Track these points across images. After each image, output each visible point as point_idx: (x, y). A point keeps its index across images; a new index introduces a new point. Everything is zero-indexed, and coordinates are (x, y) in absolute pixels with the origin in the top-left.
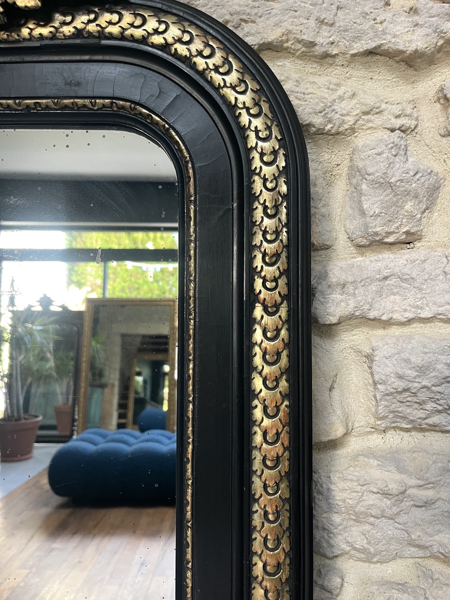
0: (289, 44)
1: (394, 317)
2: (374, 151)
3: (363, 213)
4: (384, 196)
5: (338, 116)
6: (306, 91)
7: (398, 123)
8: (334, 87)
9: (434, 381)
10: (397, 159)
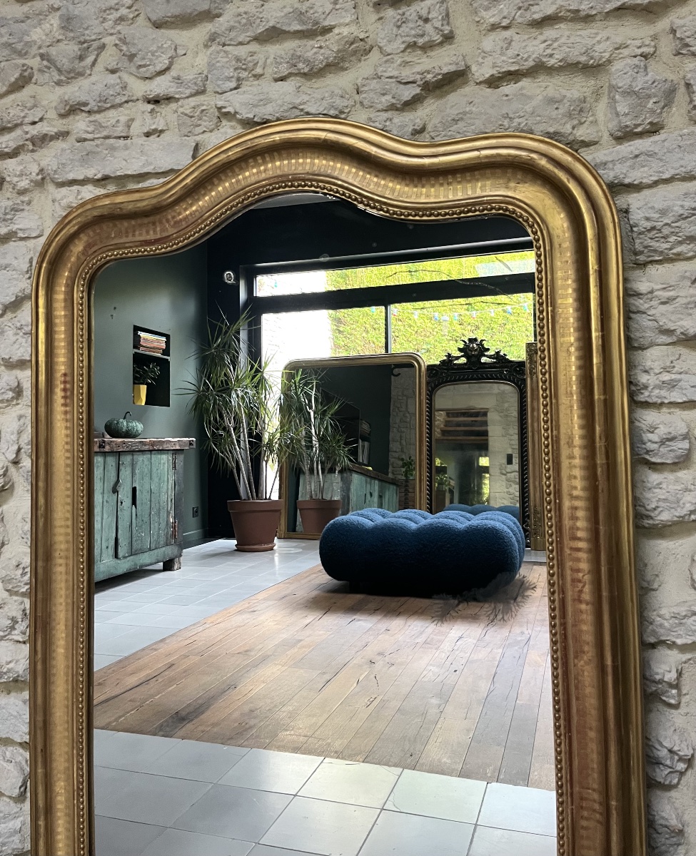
0: (562, 14)
1: (644, 181)
2: (622, 72)
3: (617, 114)
4: (632, 100)
5: (597, 54)
6: (575, 42)
7: (639, 51)
8: (594, 36)
9: (673, 219)
10: (638, 75)
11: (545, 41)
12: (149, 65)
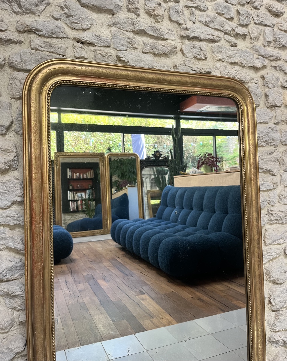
11: (236, 71)
12: (79, 24)
